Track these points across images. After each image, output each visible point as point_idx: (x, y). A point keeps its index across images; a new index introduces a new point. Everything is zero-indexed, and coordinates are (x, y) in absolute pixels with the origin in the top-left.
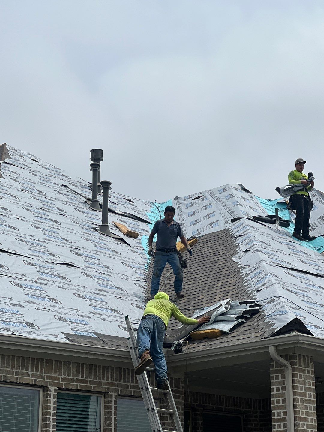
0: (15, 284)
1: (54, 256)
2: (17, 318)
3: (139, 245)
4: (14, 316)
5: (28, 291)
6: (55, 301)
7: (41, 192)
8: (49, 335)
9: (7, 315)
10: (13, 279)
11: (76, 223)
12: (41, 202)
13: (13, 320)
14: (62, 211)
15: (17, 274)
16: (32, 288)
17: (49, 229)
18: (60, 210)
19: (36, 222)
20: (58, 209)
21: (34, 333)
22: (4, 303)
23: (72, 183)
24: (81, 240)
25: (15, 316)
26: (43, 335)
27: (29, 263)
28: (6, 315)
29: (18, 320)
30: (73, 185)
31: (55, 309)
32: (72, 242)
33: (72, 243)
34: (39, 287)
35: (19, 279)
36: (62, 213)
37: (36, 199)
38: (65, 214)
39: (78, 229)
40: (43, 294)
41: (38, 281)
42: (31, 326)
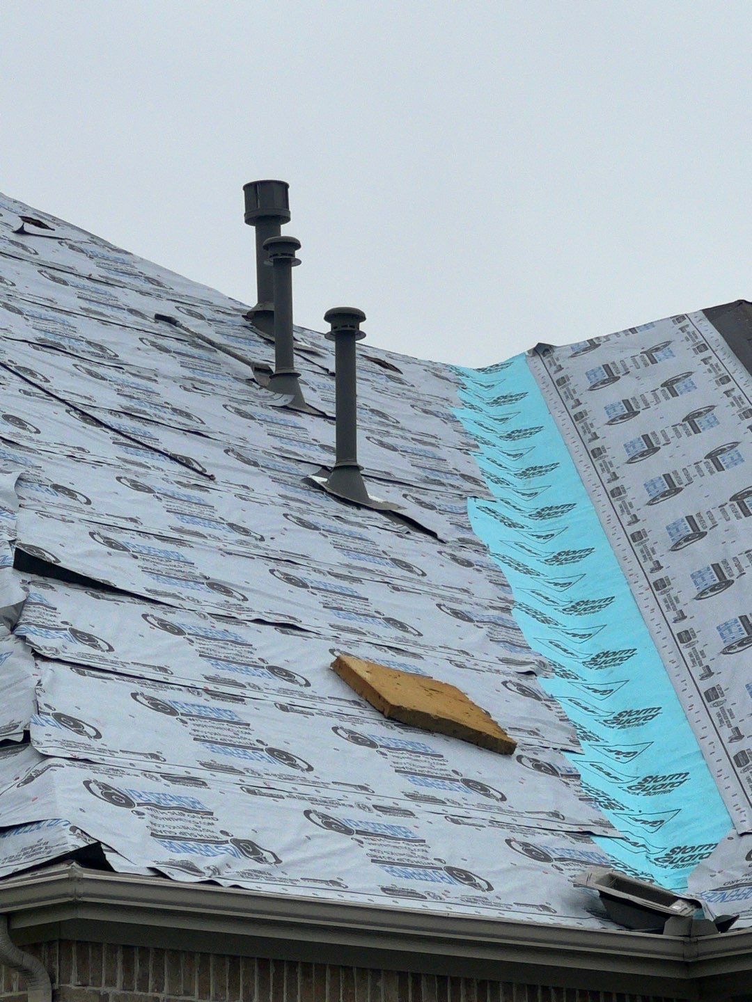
0: (151, 704)
1: (227, 592)
2: (203, 827)
3: (467, 536)
4: (189, 818)
5: (197, 728)
6: (288, 758)
7: (102, 348)
8: (315, 881)
9: (169, 815)
10: (138, 686)
11: (248, 462)
12: (116, 387)
13: (193, 832)
14: (188, 416)
15: (144, 665)
16: (203, 714)
17: (175, 488)
18: (181, 413)
19: (129, 466)
20: (174, 410)
21: (270, 877)
22: (146, 773)
23: (184, 306)
24: (288, 528)
25: (192, 819)
26: (298, 883)
27: (164, 625)
28: (164, 816)
29: (208, 834)
30: (190, 313)
31: (301, 789)
32: (262, 537)
33: (262, 539)
34: (225, 711)
35: (157, 684)
36: (194, 425)
37: (95, 375)
38: (201, 428)
39: (263, 486)
40: (244, 736)
41: (211, 687)
42: (251, 850)
